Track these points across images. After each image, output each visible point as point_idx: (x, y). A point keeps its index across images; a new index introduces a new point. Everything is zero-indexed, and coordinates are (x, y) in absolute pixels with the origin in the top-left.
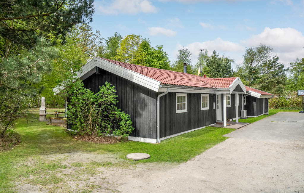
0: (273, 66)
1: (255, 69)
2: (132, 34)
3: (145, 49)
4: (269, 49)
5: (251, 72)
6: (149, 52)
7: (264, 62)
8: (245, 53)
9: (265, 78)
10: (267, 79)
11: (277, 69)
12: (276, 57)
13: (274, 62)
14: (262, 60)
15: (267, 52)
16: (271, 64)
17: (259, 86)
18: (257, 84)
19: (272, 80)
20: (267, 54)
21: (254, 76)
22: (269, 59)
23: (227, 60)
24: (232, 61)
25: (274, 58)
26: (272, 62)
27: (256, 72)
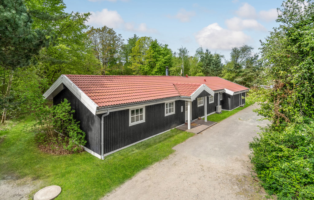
0: (254, 62)
1: (239, 65)
2: (144, 36)
3: (154, 48)
4: (251, 48)
5: (236, 67)
6: (157, 49)
7: (247, 58)
8: (231, 51)
9: (247, 72)
10: (249, 73)
11: (257, 64)
12: (256, 55)
13: (255, 59)
14: (245, 57)
15: (250, 51)
16: (253, 60)
17: (242, 78)
18: (240, 77)
19: (252, 74)
20: (249, 52)
21: (238, 71)
22: (251, 56)
23: (217, 56)
24: (222, 56)
25: (255, 55)
26: (253, 59)
27: (239, 67)
